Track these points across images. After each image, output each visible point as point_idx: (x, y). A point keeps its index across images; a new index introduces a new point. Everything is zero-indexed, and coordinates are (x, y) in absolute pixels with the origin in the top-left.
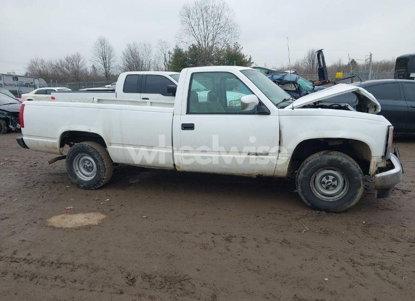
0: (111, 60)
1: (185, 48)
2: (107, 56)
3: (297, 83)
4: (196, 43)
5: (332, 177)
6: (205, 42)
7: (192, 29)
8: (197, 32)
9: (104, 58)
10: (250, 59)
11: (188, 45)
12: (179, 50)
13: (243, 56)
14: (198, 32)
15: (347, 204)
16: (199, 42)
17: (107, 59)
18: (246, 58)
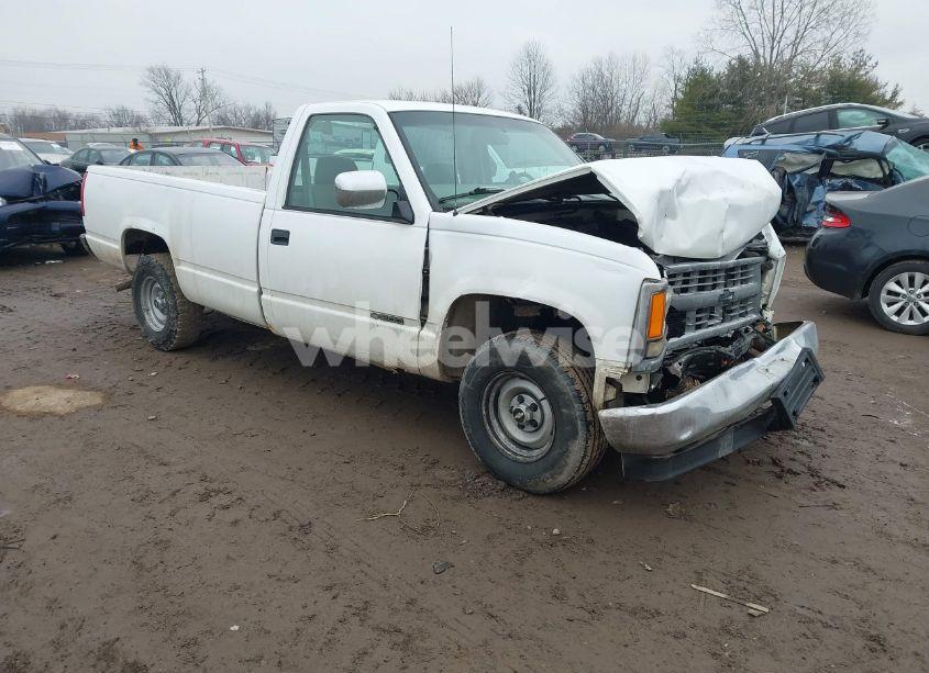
0: (547, 94)
1: (718, 65)
2: (538, 86)
3: (886, 160)
4: (747, 53)
5: (532, 401)
6: (772, 49)
7: (742, 18)
8: (754, 26)
9: (531, 90)
10: (895, 94)
11: (727, 59)
12: (703, 70)
13: (875, 86)
14: (757, 26)
15: (548, 475)
16: (756, 53)
17: (537, 93)
18: (882, 91)
